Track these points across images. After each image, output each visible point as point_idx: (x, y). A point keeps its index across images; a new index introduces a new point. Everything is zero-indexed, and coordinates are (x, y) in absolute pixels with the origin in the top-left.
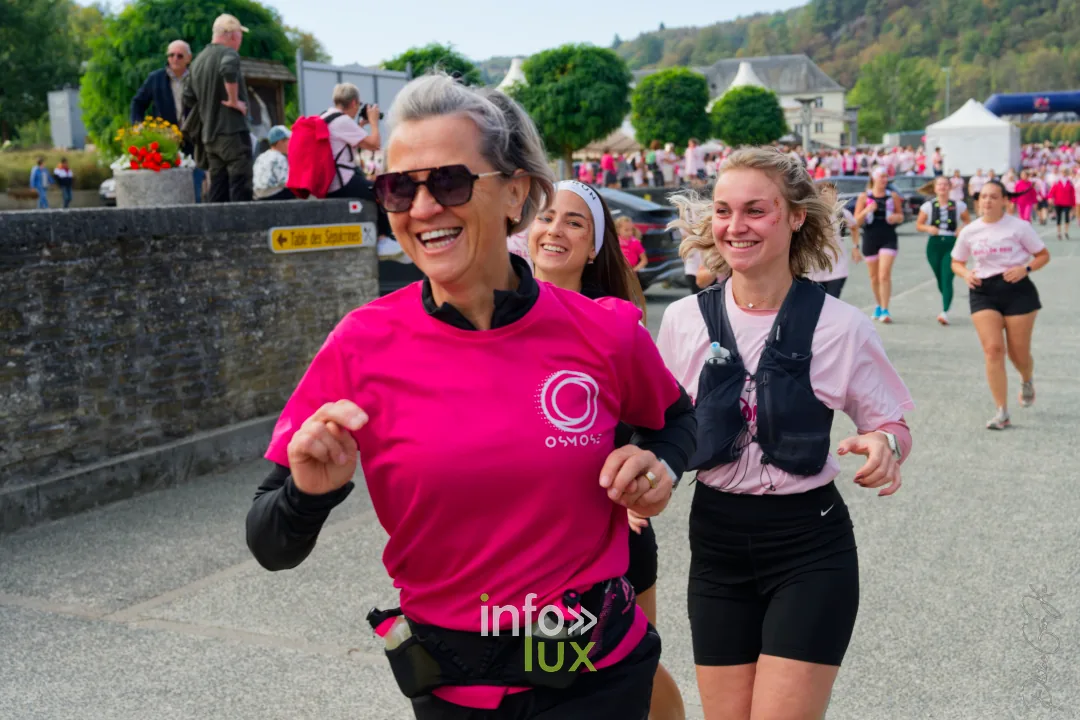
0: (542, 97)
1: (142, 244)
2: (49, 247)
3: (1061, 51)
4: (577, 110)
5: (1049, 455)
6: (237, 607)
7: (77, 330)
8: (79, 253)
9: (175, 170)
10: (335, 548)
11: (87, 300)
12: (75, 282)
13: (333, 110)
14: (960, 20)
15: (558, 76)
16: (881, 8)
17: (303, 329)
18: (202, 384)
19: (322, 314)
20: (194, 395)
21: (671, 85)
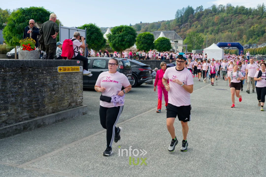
0: (115, 37)
1: (27, 69)
2: (3, 69)
3: (232, 33)
4: (124, 41)
5: (246, 130)
6: (52, 164)
7: (9, 90)
8: (11, 71)
9: (34, 51)
10: (75, 149)
11: (12, 83)
12: (10, 78)
13: (73, 38)
14: (209, 25)
15: (119, 33)
16: (191, 21)
17: (64, 92)
18: (39, 105)
19: (69, 88)
20: (37, 108)
21: (145, 36)
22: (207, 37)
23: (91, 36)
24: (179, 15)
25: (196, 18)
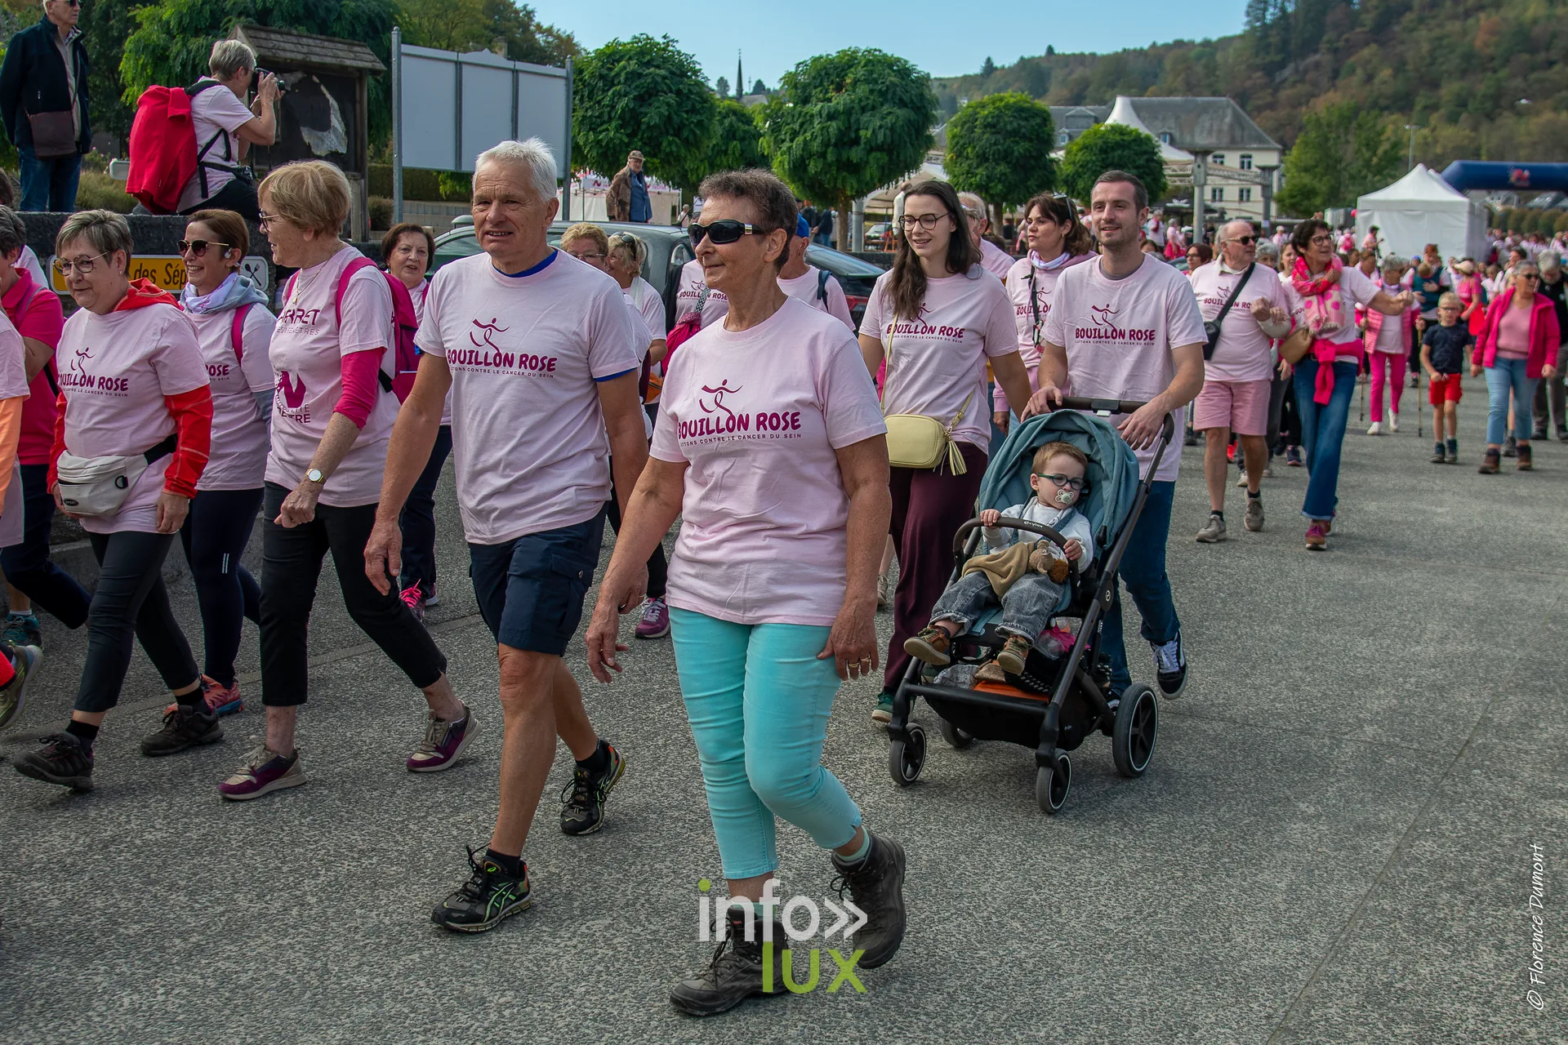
0: (807, 121)
4: (856, 141)
14: (1444, 68)
15: (832, 93)
16: (1341, 44)
21: (998, 116)
22: (1430, 139)
23: (643, 110)
24: (1271, 10)
25: (1367, 29)
